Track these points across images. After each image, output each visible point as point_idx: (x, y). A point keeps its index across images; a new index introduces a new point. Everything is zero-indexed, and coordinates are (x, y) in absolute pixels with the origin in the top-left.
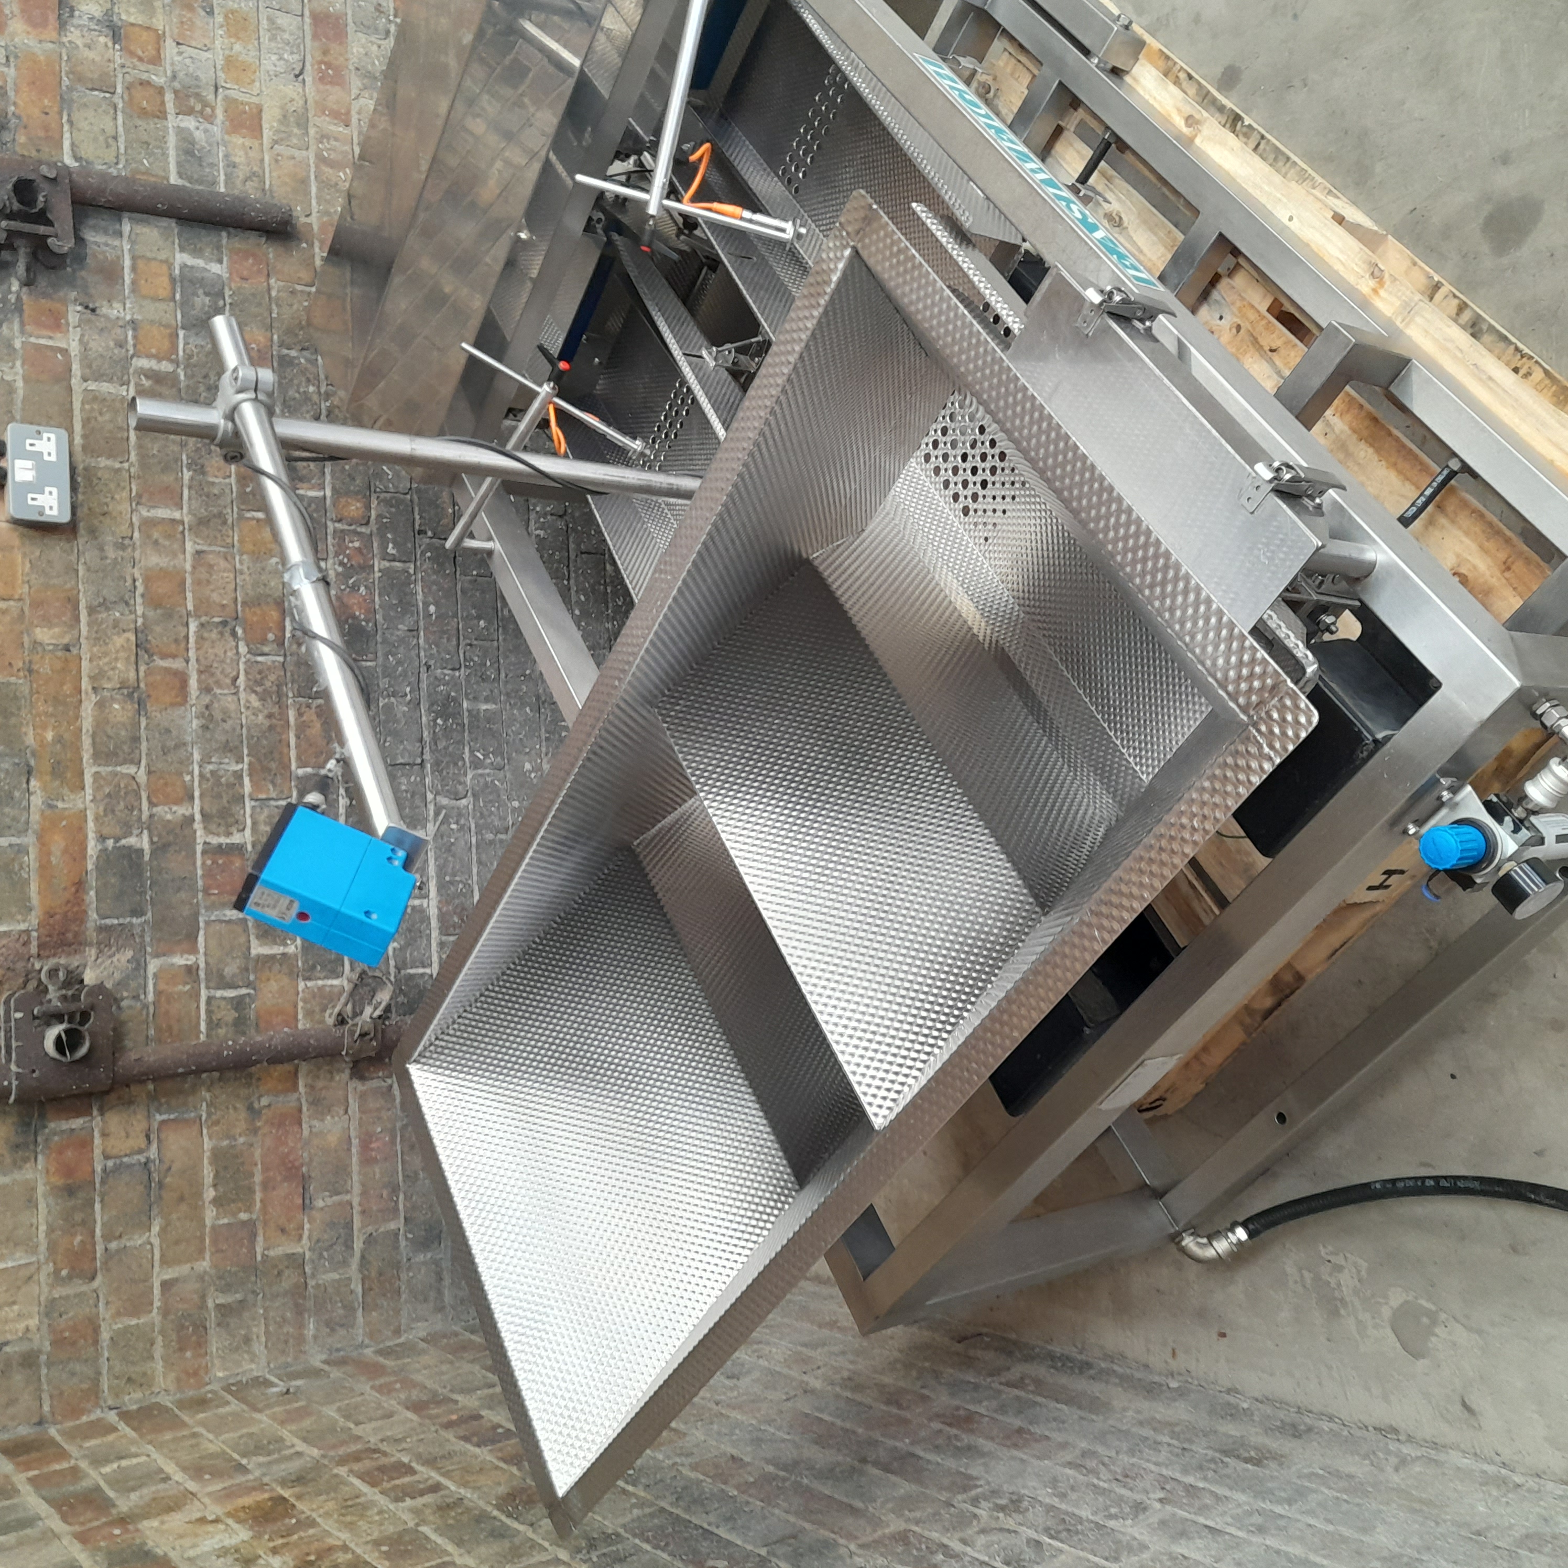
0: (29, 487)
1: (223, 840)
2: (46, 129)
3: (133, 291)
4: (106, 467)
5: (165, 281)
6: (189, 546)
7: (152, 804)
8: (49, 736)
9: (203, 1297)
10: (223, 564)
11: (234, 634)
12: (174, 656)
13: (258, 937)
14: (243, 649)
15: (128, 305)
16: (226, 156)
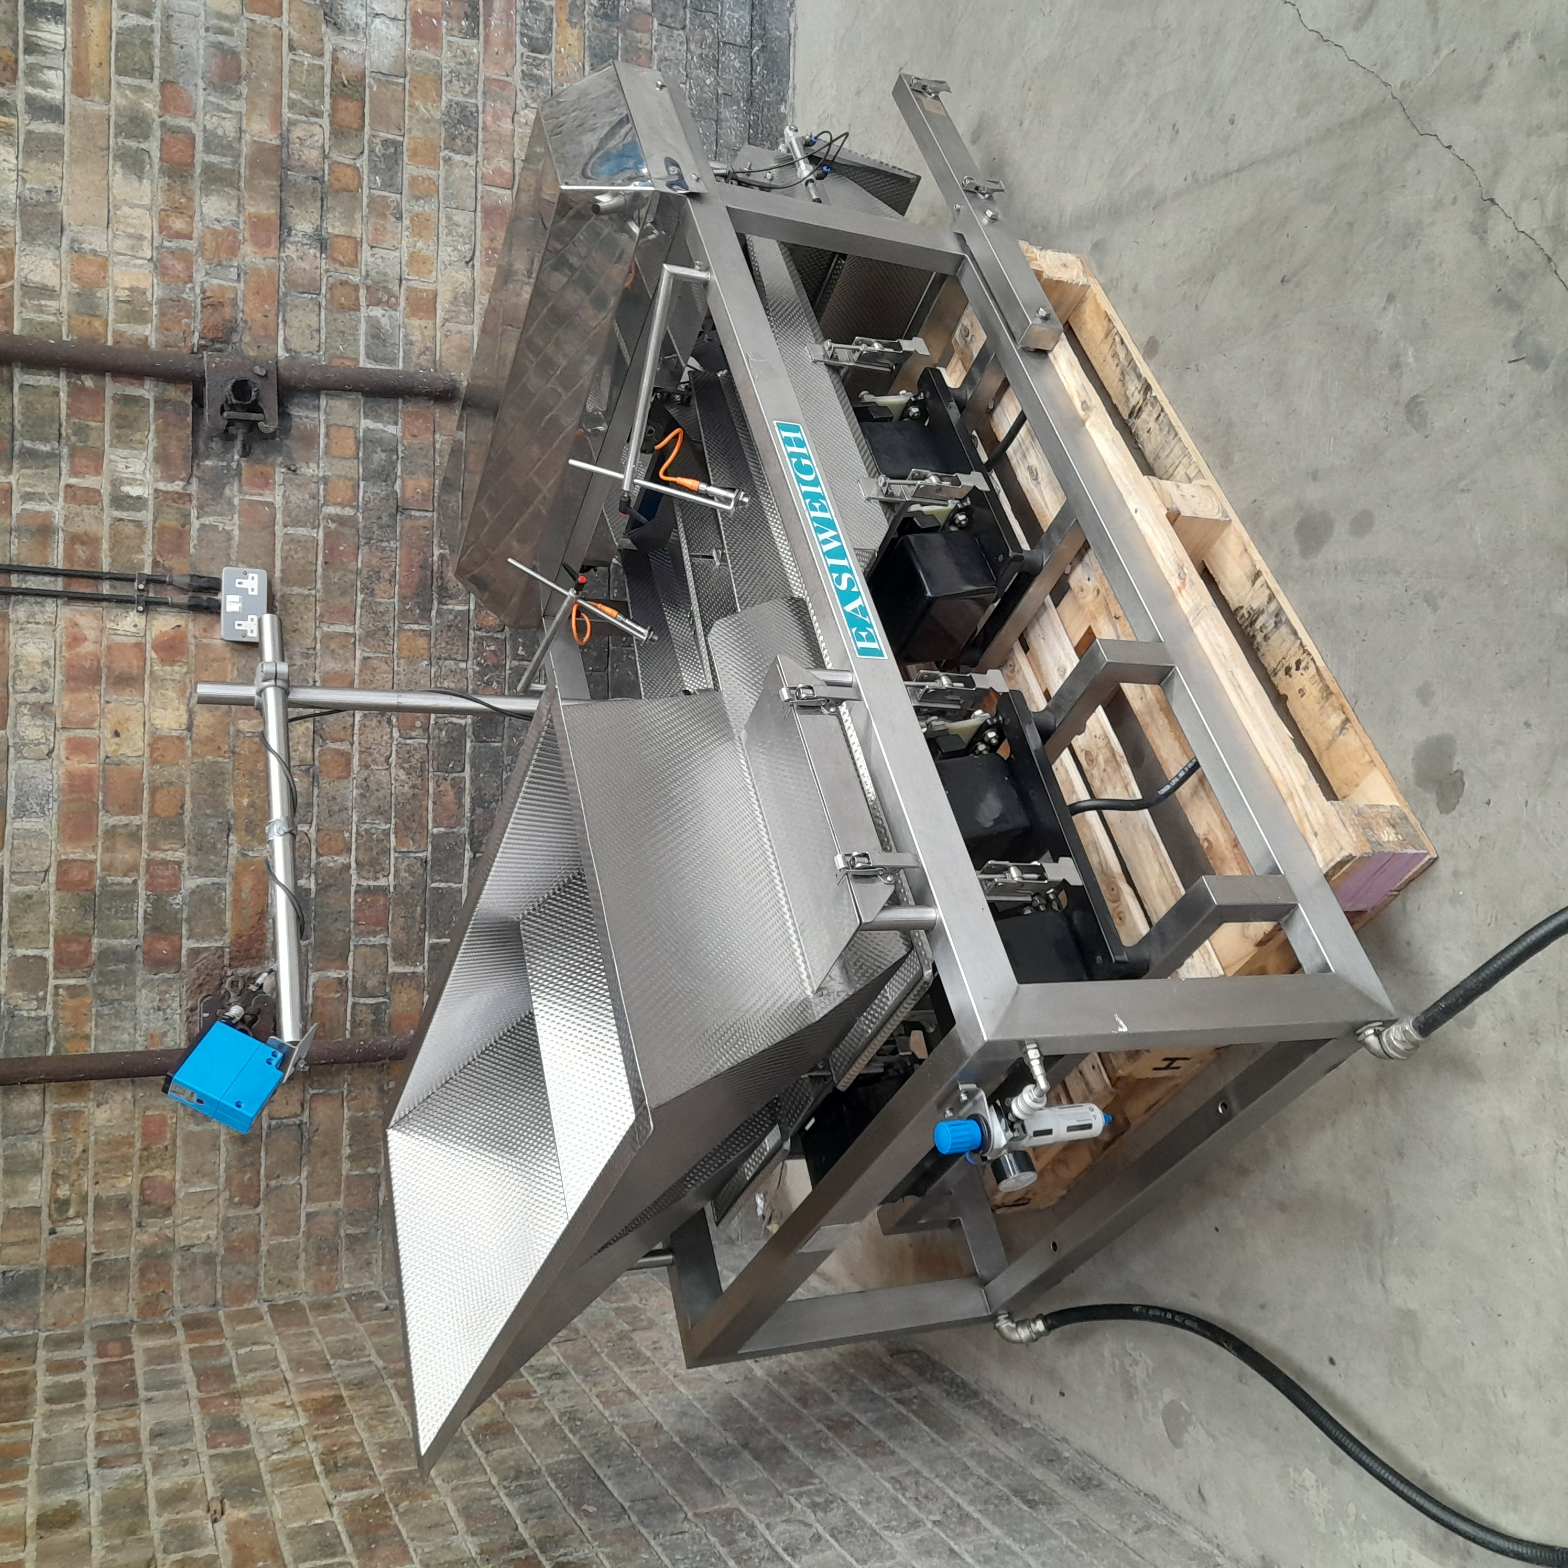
0: (235, 615)
1: (372, 883)
2: (266, 329)
3: (326, 453)
4: (298, 594)
5: (351, 443)
6: (358, 654)
7: (319, 855)
8: (245, 802)
9: (337, 1228)
10: (384, 667)
11: (389, 722)
12: (342, 741)
13: (394, 959)
14: (396, 734)
15: (321, 465)
16: (405, 336)
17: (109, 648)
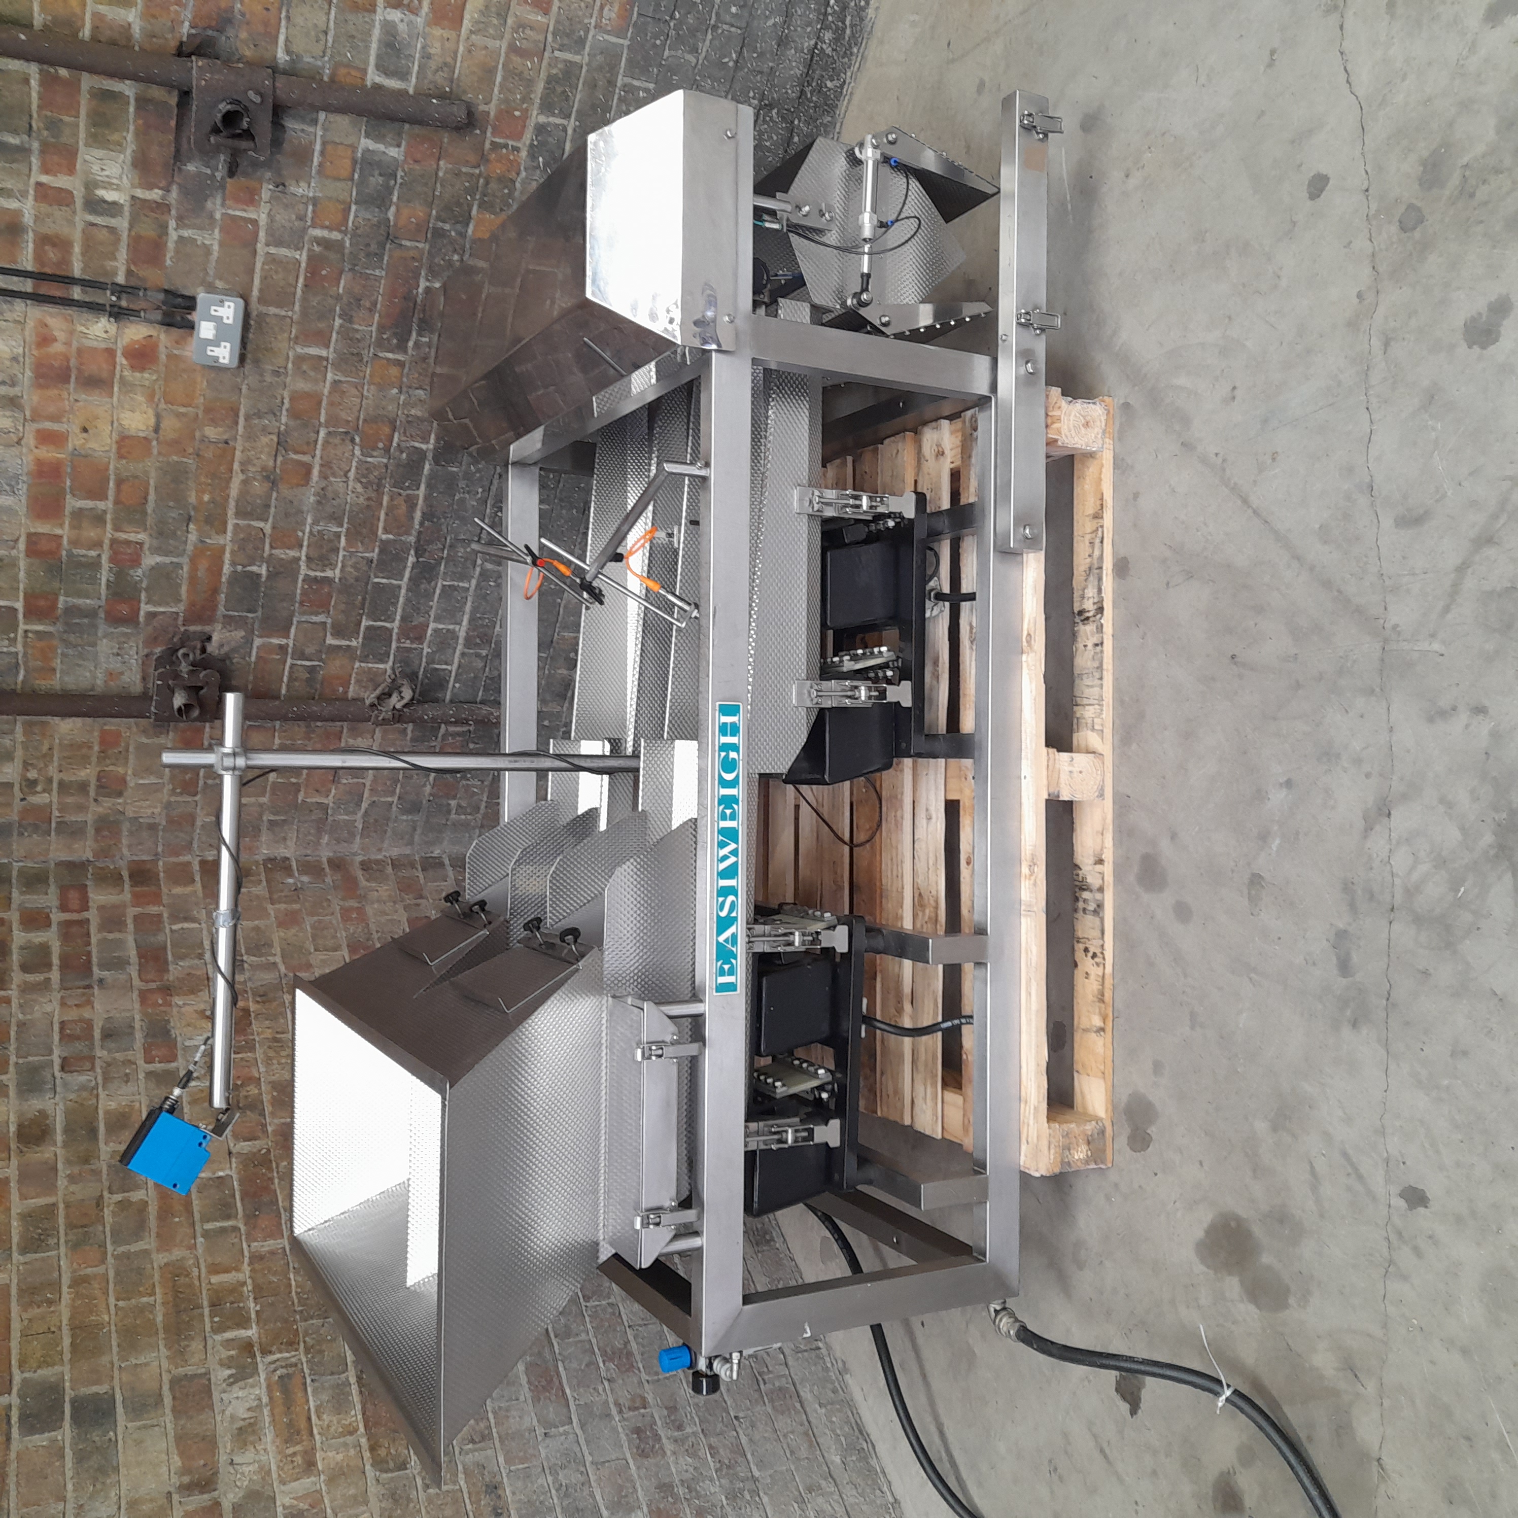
0: (209, 342)
1: (319, 574)
2: (266, 24)
3: (319, 172)
4: (276, 315)
5: (347, 163)
6: (330, 376)
7: (272, 547)
8: (206, 498)
10: (354, 391)
11: (353, 440)
12: (304, 453)
13: (332, 634)
14: (357, 452)
15: (313, 184)
16: (423, 48)
17: (80, 352)
